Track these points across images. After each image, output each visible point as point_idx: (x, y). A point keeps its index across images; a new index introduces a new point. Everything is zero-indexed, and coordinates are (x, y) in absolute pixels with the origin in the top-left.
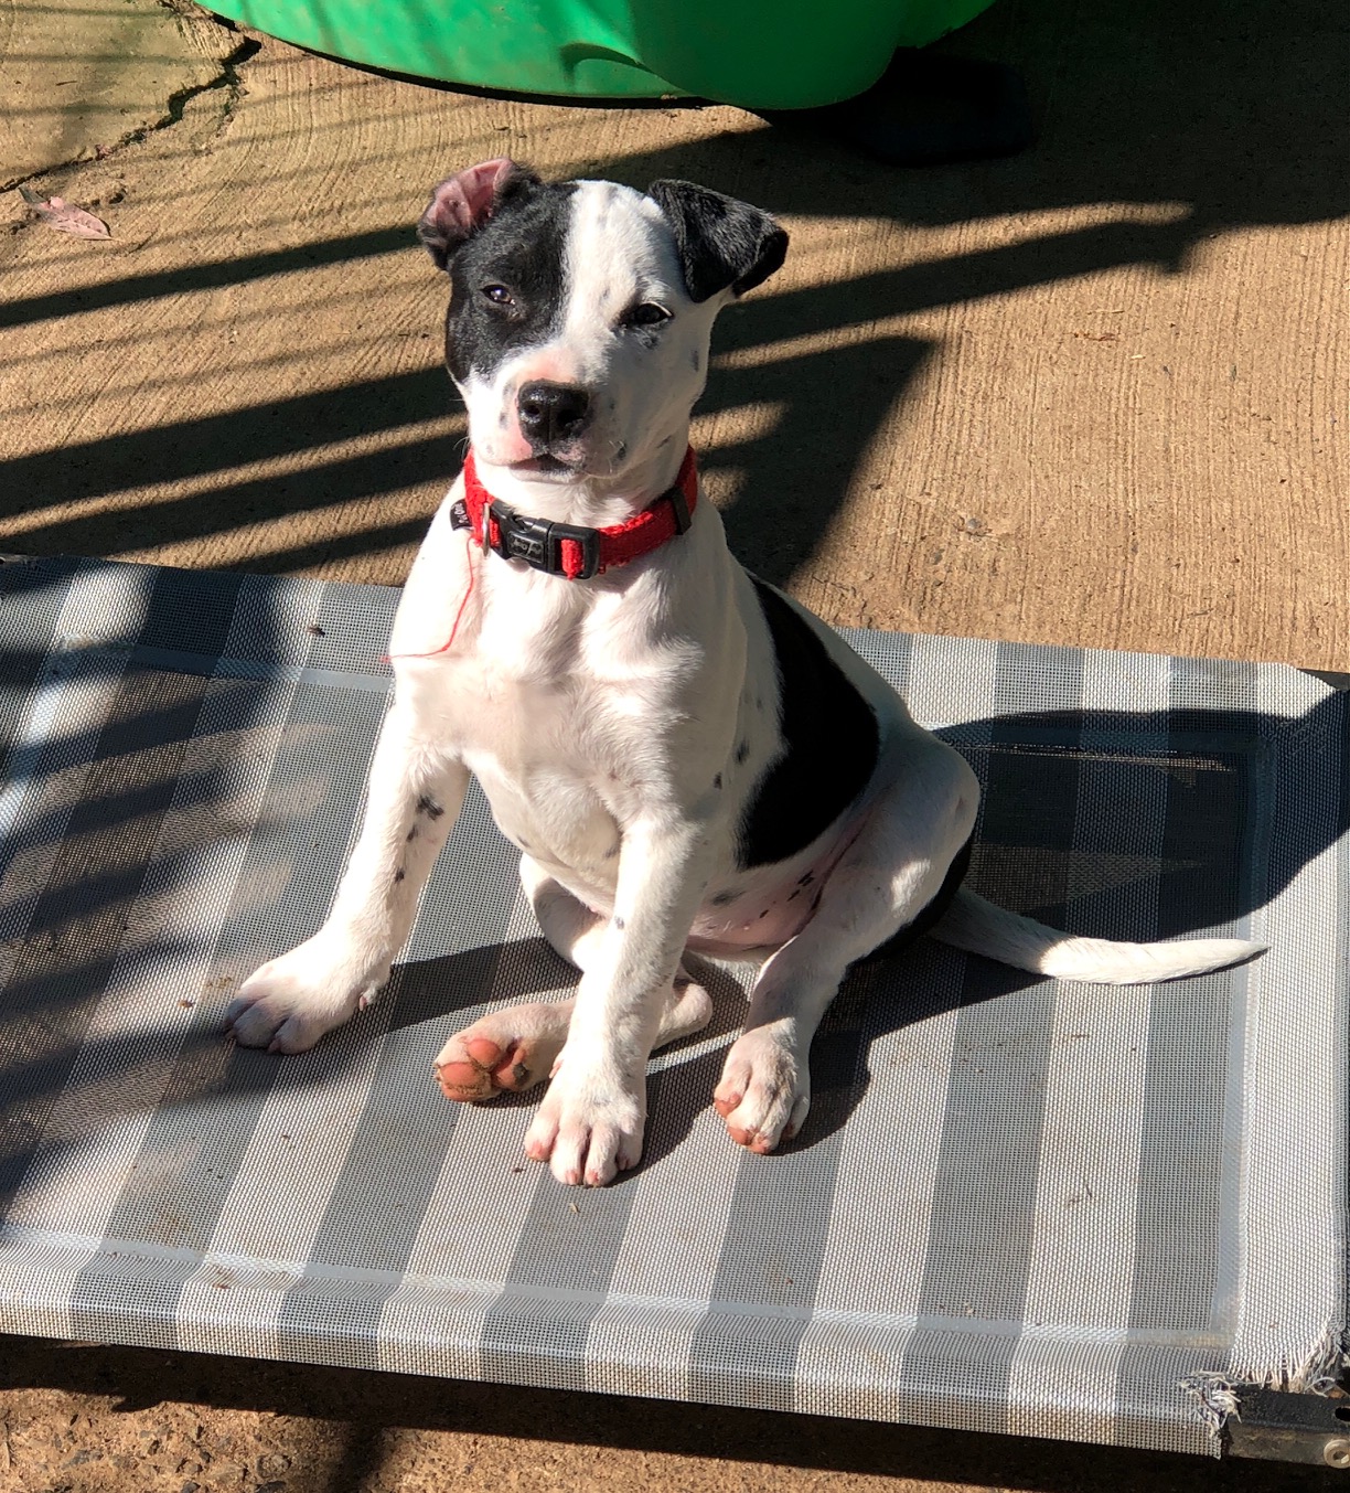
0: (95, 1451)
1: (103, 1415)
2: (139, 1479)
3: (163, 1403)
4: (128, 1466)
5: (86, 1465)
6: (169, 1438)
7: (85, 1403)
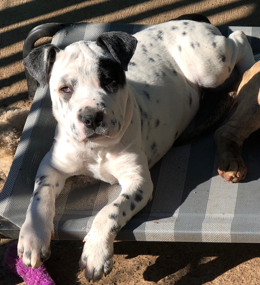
0: (121, 271)
1: (122, 261)
2: (135, 278)
3: (138, 256)
4: (131, 274)
5: (120, 275)
6: (142, 266)
7: (117, 258)
